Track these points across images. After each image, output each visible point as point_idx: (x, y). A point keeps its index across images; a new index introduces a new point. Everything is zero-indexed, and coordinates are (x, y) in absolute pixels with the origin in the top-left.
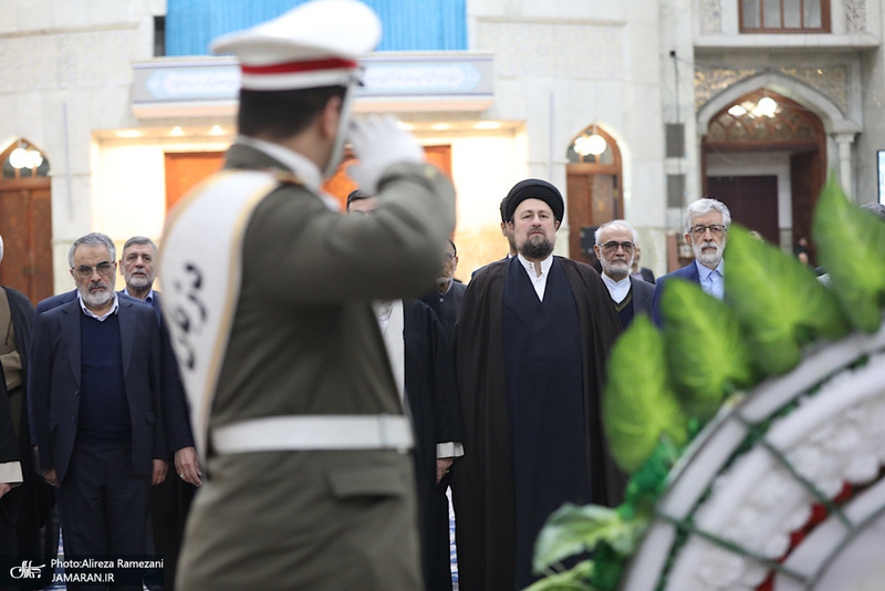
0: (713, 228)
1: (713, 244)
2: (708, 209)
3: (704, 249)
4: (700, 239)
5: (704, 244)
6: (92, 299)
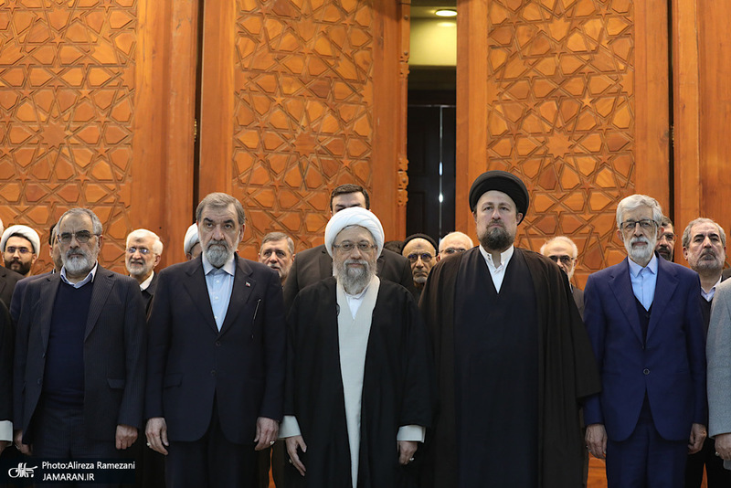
0: (643, 223)
1: (643, 239)
2: (638, 204)
3: (633, 244)
4: (630, 234)
5: (633, 240)
6: (70, 265)
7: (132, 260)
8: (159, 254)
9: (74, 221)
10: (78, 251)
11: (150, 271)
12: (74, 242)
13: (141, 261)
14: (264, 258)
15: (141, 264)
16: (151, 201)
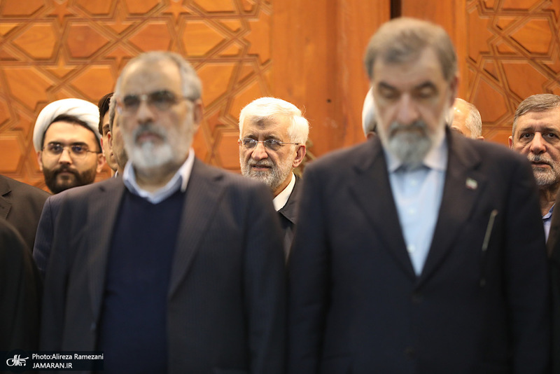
6: (141, 156)
7: (252, 161)
8: (303, 144)
9: (145, 74)
10: (153, 127)
11: (288, 177)
12: (144, 111)
13: (267, 163)
14: (519, 145)
15: (270, 167)
16: (310, 50)
